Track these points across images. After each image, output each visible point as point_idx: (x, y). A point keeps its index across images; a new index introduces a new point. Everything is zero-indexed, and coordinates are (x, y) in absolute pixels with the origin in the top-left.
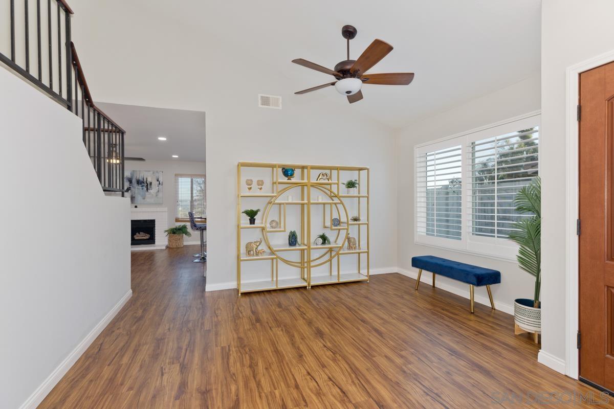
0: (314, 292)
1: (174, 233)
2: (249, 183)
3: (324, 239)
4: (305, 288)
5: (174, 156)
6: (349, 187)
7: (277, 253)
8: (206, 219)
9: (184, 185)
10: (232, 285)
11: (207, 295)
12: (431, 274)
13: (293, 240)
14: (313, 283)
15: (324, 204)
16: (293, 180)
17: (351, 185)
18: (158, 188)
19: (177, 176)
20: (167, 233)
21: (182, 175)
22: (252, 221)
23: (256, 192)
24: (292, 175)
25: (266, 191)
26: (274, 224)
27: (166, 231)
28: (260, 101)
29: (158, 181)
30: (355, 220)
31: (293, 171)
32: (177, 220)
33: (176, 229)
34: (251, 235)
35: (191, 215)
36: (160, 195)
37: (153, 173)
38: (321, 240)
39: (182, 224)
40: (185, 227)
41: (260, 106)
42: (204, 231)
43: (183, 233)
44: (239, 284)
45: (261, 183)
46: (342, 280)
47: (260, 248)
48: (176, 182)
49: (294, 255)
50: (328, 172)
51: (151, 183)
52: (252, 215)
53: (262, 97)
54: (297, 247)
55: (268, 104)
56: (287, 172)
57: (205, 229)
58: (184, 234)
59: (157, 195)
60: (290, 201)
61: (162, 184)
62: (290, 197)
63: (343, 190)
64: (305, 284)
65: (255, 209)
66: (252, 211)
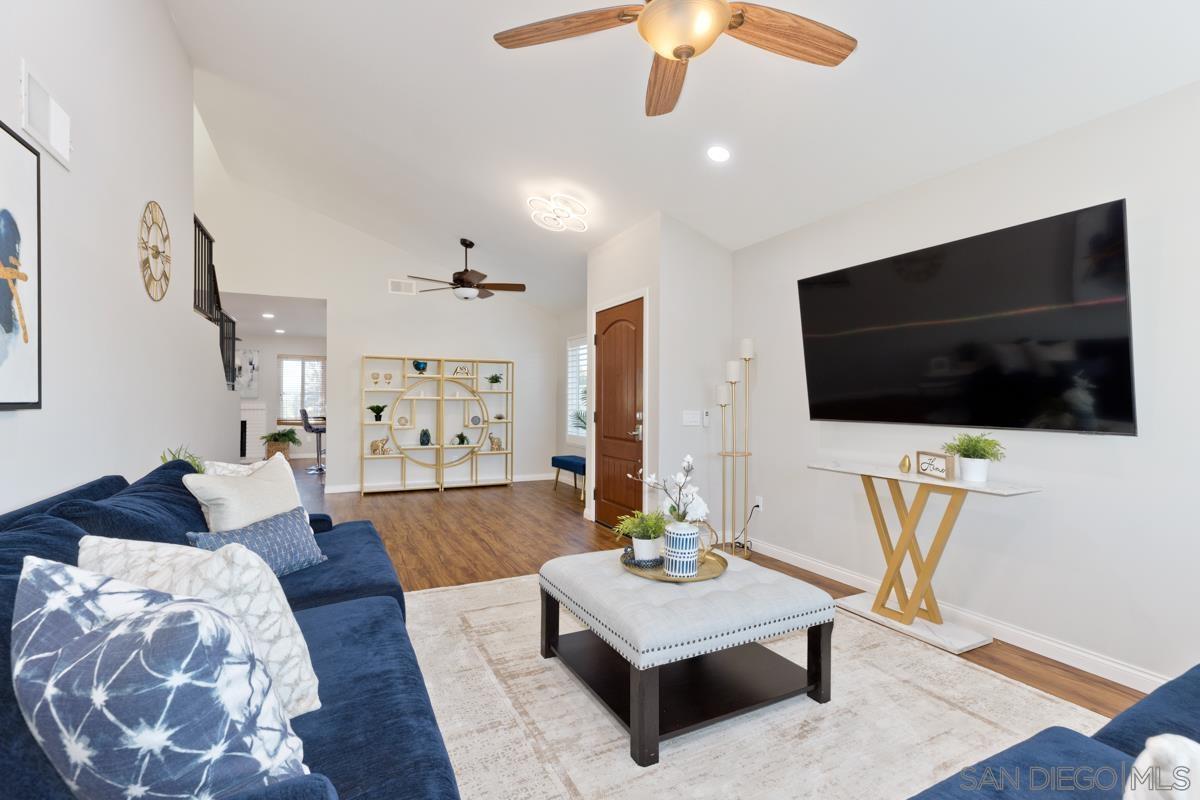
0: (446, 494)
1: (276, 440)
2: (375, 377)
3: (462, 439)
4: (437, 490)
5: (278, 331)
6: (492, 382)
7: (405, 452)
8: (324, 419)
9: (291, 371)
10: (355, 488)
11: (326, 497)
12: (572, 474)
13: (425, 438)
14: (446, 485)
15: (464, 400)
16: (426, 374)
17: (495, 380)
18: (250, 374)
19: (281, 357)
20: (264, 440)
21: (288, 357)
22: (378, 418)
23: (382, 387)
24: (424, 369)
25: (395, 386)
26: (403, 421)
27: (263, 438)
28: (390, 288)
29: (251, 364)
30: (500, 418)
31: (426, 364)
32: (280, 422)
33: (279, 434)
34: (377, 433)
35: (304, 413)
36: (254, 385)
37: (245, 353)
38: (458, 440)
39: (288, 428)
40: (292, 432)
41: (390, 292)
42: (323, 434)
43: (291, 440)
44: (362, 486)
45: (388, 377)
46: (479, 484)
47: (386, 447)
48: (279, 367)
49: (427, 455)
50: (469, 365)
51: (240, 368)
52: (378, 411)
53: (393, 282)
54: (430, 446)
55: (399, 290)
56: (419, 366)
57: (324, 431)
58: (291, 443)
59: (249, 386)
60: (422, 397)
61: (258, 370)
62: (422, 393)
63: (483, 385)
64: (437, 486)
65: (381, 405)
66: (378, 407)
